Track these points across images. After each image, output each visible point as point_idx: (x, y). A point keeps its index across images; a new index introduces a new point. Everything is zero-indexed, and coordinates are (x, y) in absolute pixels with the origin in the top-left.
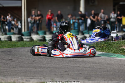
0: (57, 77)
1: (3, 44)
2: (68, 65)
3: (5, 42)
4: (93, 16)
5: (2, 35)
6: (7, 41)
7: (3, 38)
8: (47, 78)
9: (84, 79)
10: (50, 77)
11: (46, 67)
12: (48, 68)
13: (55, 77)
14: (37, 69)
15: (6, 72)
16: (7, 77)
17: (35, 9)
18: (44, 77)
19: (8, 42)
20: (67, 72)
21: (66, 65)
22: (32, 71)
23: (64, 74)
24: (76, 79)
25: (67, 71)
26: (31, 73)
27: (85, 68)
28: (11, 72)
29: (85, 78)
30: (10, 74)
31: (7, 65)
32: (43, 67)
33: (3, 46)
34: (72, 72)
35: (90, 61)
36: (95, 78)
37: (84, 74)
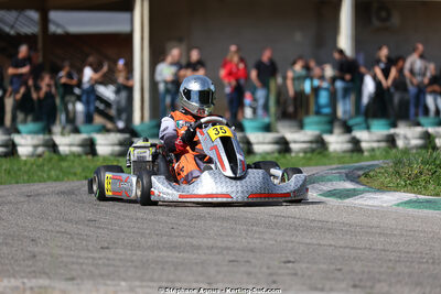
1: (64, 164)
2: (293, 239)
3: (71, 158)
4: (382, 65)
5: (62, 134)
6: (79, 156)
7: (66, 145)
9: (352, 290)
11: (216, 247)
12: (225, 252)
14: (186, 255)
15: (77, 263)
16: (78, 284)
17: (180, 40)
19: (84, 157)
20: (290, 265)
21: (287, 242)
22: (167, 262)
23: (281, 271)
24: (322, 290)
25: (289, 262)
26: (163, 269)
27: (353, 251)
28: (93, 265)
29: (355, 286)
30: (90, 271)
31: (78, 241)
32: (208, 248)
33: (66, 174)
34: (308, 265)
35: (371, 227)
36: (390, 285)
37: (352, 271)
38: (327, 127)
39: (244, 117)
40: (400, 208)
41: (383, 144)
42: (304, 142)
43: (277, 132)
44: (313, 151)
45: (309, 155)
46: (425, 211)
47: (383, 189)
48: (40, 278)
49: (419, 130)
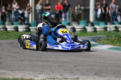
0: (67, 73)
1: (9, 34)
2: (77, 59)
3: (11, 32)
5: (9, 25)
6: (13, 31)
7: (10, 28)
8: (56, 73)
9: (95, 75)
10: (59, 72)
11: (55, 61)
12: (57, 63)
13: (64, 73)
14: (46, 63)
15: (14, 65)
16: (14, 72)
18: (53, 73)
19: (15, 32)
20: (76, 67)
21: (75, 60)
22: (40, 65)
23: (74, 69)
24: (86, 75)
25: (76, 66)
26: (39, 68)
27: (95, 63)
28: (18, 66)
29: (95, 74)
30: (18, 68)
31: (14, 58)
32: (52, 61)
33: (10, 37)
34: (82, 67)
35: (100, 56)
36: (106, 74)
37: (95, 69)
38: (87, 24)
39: (62, 20)
40: (109, 50)
41: (103, 30)
42: (80, 29)
43: (72, 25)
44: (82, 31)
45: (81, 32)
46: (116, 51)
47: (103, 44)
48: (3, 70)
49: (114, 26)
